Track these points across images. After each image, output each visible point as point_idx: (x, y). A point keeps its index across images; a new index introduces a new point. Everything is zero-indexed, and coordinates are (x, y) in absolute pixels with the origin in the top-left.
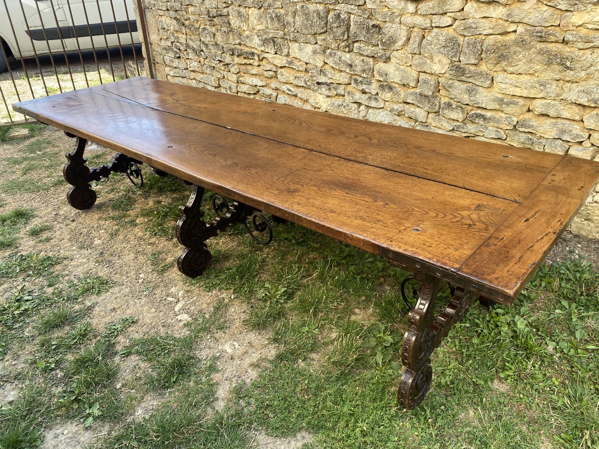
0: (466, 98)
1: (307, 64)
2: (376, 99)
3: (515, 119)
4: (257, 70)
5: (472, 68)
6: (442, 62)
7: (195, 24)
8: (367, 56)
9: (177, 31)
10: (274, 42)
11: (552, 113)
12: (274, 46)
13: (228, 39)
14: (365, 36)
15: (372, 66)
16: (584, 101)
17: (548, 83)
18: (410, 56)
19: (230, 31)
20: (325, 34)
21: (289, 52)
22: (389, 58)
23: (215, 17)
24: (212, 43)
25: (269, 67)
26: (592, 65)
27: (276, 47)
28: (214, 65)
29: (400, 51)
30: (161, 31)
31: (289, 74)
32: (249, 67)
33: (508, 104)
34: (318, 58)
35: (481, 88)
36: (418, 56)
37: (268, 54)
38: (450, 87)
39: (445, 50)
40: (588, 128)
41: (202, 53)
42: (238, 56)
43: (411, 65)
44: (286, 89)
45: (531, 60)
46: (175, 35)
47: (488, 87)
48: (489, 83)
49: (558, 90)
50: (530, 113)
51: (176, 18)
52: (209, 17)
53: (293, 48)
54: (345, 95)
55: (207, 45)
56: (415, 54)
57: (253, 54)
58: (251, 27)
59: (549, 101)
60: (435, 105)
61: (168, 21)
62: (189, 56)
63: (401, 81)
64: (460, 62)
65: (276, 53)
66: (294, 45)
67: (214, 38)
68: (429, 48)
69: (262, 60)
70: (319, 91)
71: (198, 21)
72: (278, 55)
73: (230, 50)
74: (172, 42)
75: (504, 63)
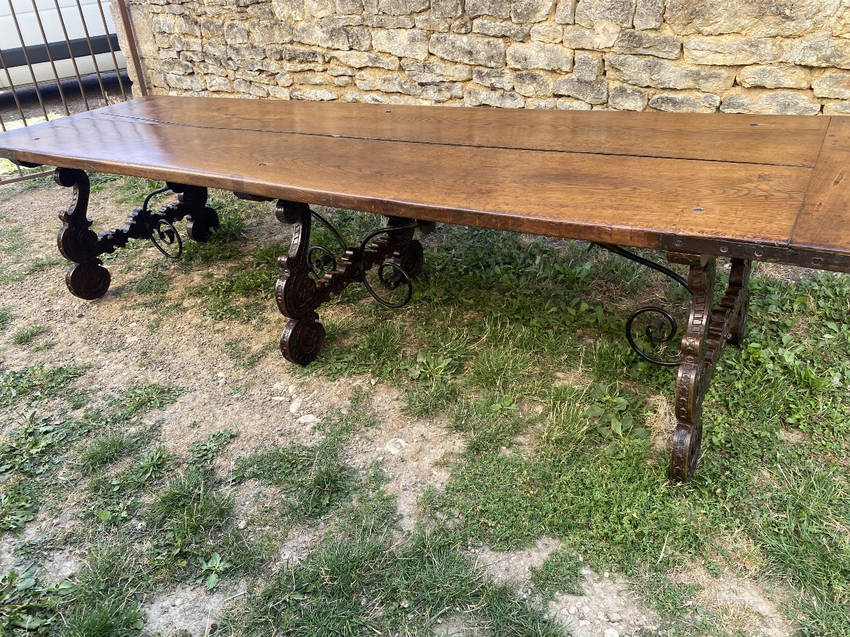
0: (645, 78)
1: (400, 58)
2: (512, 96)
3: (718, 98)
4: (321, 77)
5: (652, 35)
6: (608, 31)
7: (215, 20)
8: (494, 36)
9: (185, 34)
10: (347, 33)
11: (769, 82)
12: (348, 38)
13: (271, 36)
14: (490, 8)
15: (503, 50)
16: (811, 61)
17: (761, 42)
18: (560, 28)
19: (275, 24)
20: (428, 13)
21: (371, 46)
22: (529, 35)
23: (247, 7)
24: (245, 46)
25: (341, 70)
26: (819, 11)
27: (350, 40)
28: (251, 79)
29: (544, 24)
30: (159, 37)
31: (375, 75)
32: (309, 75)
33: (707, 78)
34: (419, 48)
35: (666, 61)
36: (571, 27)
37: (338, 51)
38: (622, 65)
39: (612, 14)
40: (820, 96)
41: (230, 62)
42: (289, 60)
43: (562, 42)
44: (370, 99)
45: (736, 13)
46: (183, 40)
47: (677, 59)
48: (677, 52)
49: (775, 50)
50: (738, 89)
51: (182, 15)
52: (239, 6)
53: (379, 38)
54: (465, 96)
55: (237, 50)
56: (567, 24)
57: (314, 54)
58: (307, 15)
59: (765, 66)
60: (602, 93)
61: (170, 20)
62: (208, 69)
63: (548, 65)
64: (634, 27)
65: (351, 49)
66: (379, 34)
67: (248, 37)
68: (588, 14)
69: (329, 62)
70: (424, 95)
71: (219, 15)
72: (353, 52)
73: (276, 52)
74: (179, 52)
75: (697, 22)
